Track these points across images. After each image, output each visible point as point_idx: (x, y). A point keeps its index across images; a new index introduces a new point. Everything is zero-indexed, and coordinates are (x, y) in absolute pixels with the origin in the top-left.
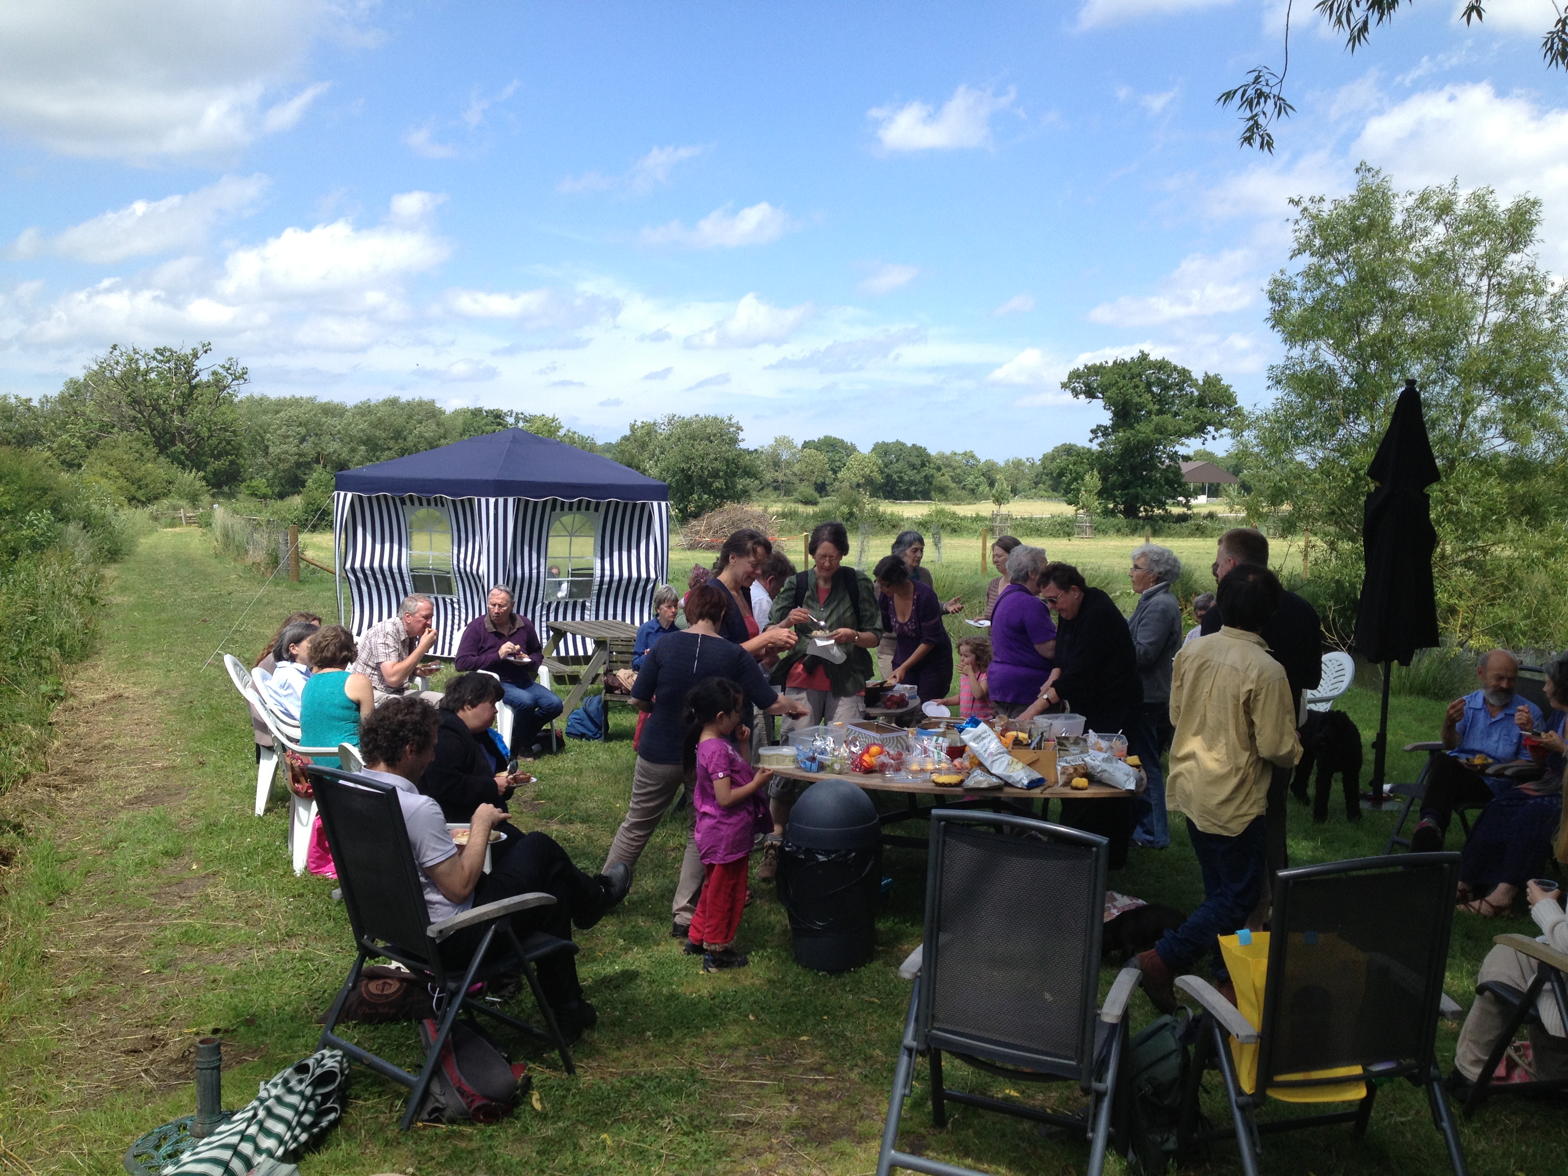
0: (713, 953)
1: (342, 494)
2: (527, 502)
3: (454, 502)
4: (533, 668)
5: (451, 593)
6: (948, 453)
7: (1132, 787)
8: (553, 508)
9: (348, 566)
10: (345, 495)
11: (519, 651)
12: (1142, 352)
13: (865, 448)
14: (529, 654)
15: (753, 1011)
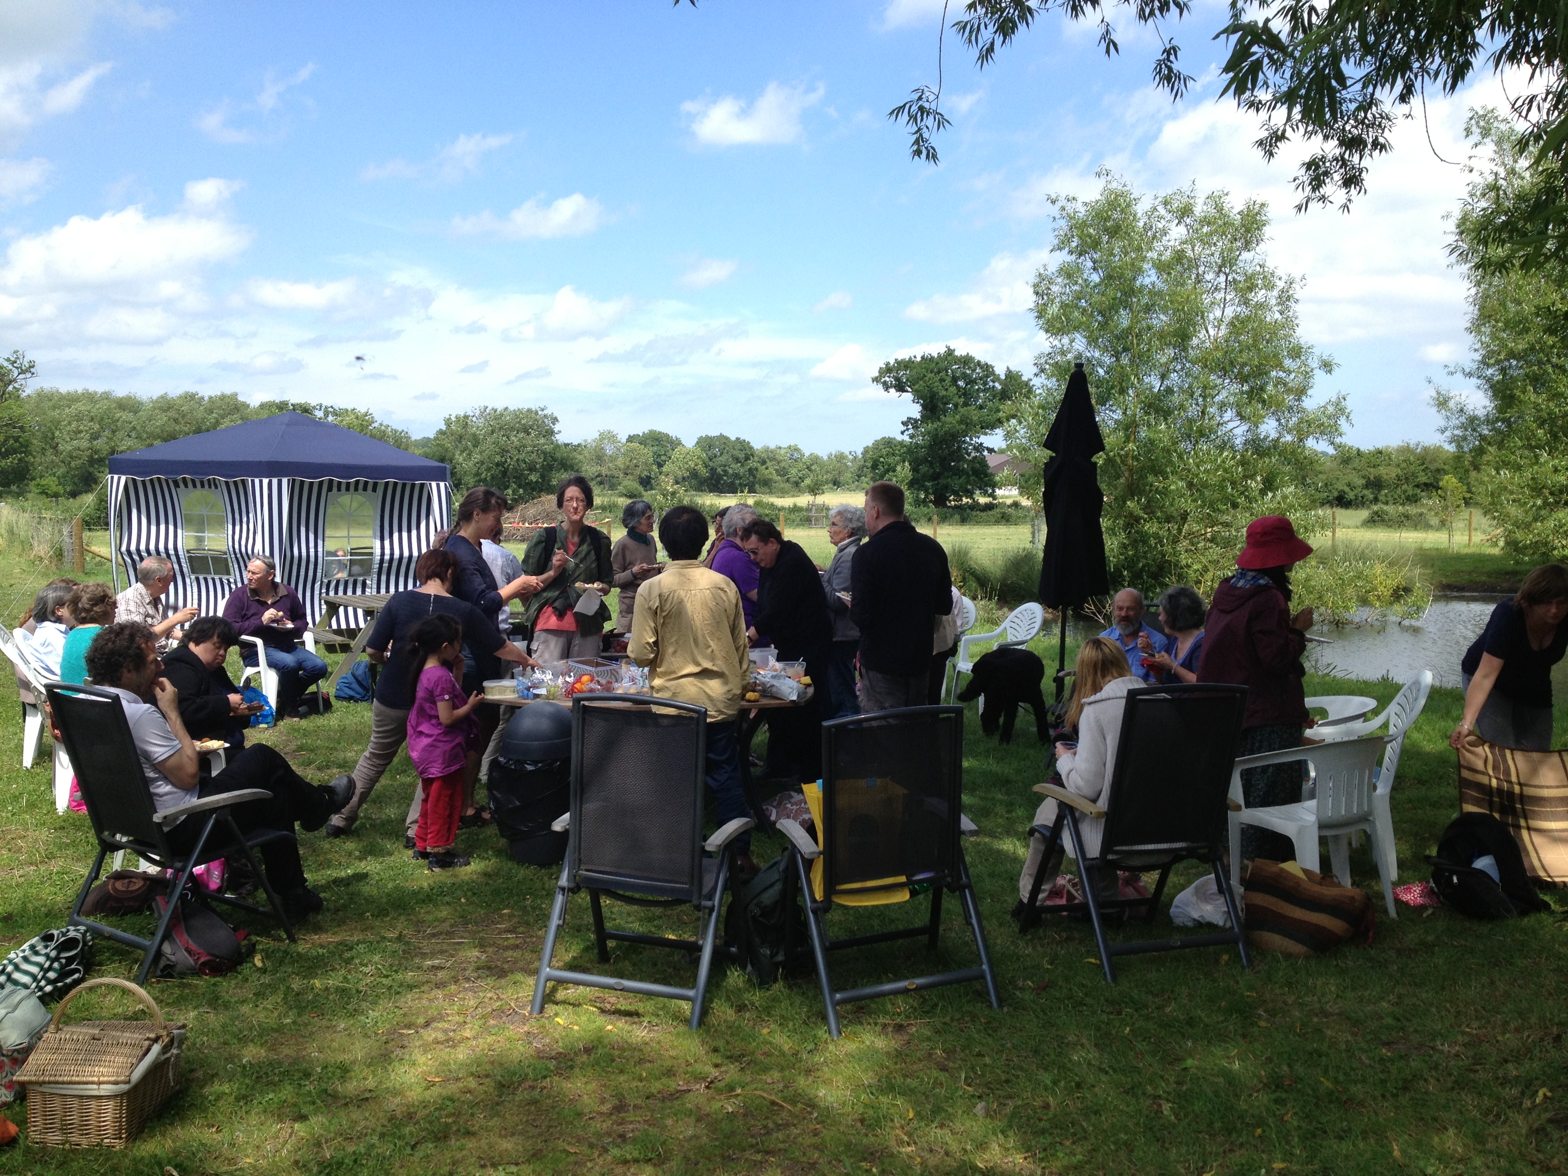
0: (435, 855)
1: (116, 477)
2: (302, 482)
3: (227, 483)
4: (298, 632)
5: (228, 573)
6: (772, 446)
7: (794, 698)
8: (330, 489)
9: (124, 548)
10: (119, 479)
11: (282, 617)
12: (948, 348)
13: (689, 442)
14: (293, 621)
15: (465, 896)
